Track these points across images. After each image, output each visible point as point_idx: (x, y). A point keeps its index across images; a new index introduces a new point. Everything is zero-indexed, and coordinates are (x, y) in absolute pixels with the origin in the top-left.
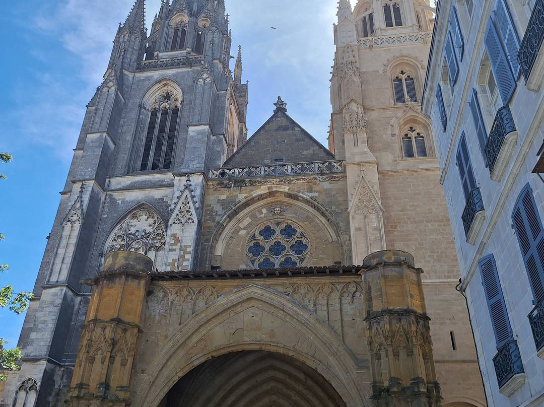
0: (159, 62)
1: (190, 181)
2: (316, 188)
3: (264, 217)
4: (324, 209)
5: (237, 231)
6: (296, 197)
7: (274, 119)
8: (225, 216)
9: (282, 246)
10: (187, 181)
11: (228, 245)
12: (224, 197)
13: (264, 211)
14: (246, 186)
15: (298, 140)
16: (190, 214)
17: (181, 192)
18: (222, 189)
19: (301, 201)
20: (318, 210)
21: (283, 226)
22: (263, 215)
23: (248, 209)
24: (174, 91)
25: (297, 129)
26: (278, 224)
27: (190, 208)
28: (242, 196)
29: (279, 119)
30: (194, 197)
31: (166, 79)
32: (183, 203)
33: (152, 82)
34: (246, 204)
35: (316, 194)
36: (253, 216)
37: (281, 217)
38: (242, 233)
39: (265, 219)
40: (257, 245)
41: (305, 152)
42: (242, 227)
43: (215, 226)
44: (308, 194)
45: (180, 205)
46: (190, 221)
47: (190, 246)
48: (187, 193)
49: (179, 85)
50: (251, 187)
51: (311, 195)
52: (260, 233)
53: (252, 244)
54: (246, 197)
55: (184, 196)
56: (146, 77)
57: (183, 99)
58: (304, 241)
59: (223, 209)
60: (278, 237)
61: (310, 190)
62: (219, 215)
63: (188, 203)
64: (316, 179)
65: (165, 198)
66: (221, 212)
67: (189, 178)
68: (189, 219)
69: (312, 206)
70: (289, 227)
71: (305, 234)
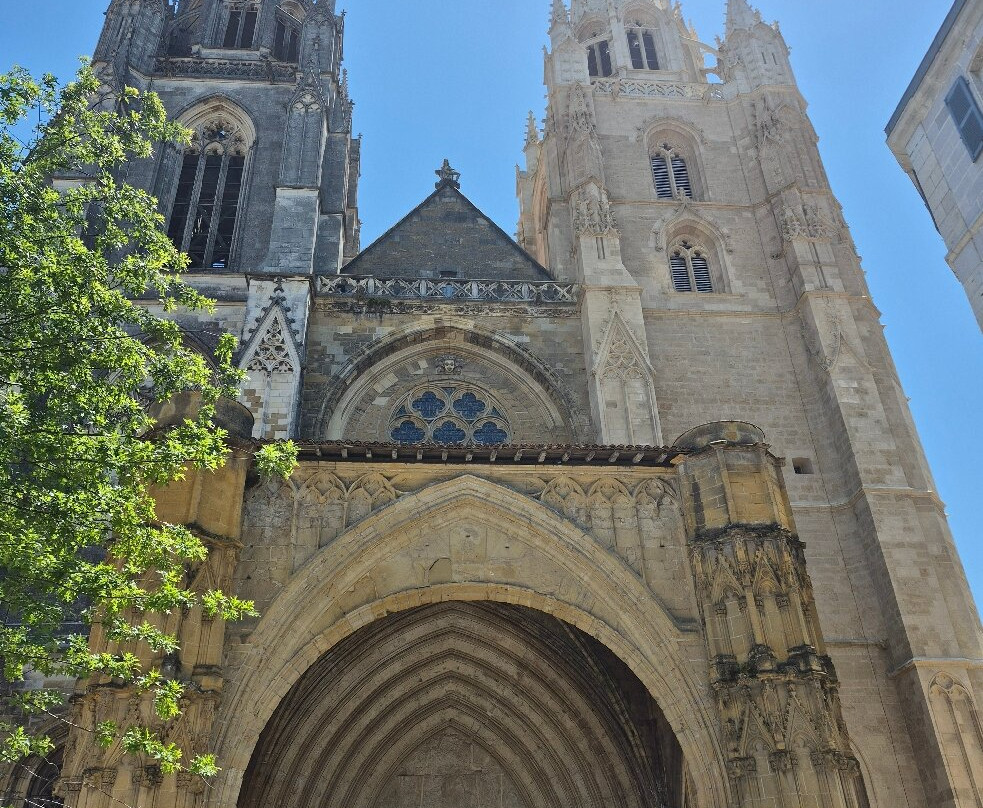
0: (204, 65)
1: (282, 290)
2: (526, 328)
3: (424, 375)
4: (541, 367)
5: (370, 398)
6: (485, 342)
7: (437, 199)
8: (351, 366)
9: (459, 430)
10: (276, 290)
11: (352, 420)
12: (347, 329)
13: (423, 364)
14: (392, 312)
15: (483, 242)
16: (283, 354)
17: (264, 309)
18: (344, 315)
19: (496, 350)
20: (529, 368)
21: (460, 395)
22: (420, 372)
23: (393, 358)
24: (235, 123)
25: (481, 221)
26: (448, 390)
27: (283, 342)
28: (383, 330)
29: (447, 200)
30: (293, 321)
31: (218, 98)
32: (268, 332)
33: (190, 98)
34: (391, 348)
35: (526, 339)
36: (401, 373)
37: (456, 377)
38: (381, 401)
39: (425, 379)
40: (409, 424)
41: (498, 264)
42: (380, 391)
43: (331, 384)
44: (513, 337)
45: (262, 334)
46: (284, 367)
47: (285, 416)
48: (276, 312)
49: (248, 111)
50: (401, 316)
51: (517, 339)
52: (415, 404)
53: (398, 424)
54: (392, 334)
55: (268, 324)
56: (177, 89)
57: (258, 138)
58: (499, 425)
59: (346, 352)
60: (449, 413)
61: (517, 331)
62: (338, 363)
63: (279, 333)
64: (526, 311)
65: (221, 323)
66: (341, 358)
67: (280, 285)
68: (281, 363)
69: (516, 361)
70: (470, 396)
71: (502, 412)
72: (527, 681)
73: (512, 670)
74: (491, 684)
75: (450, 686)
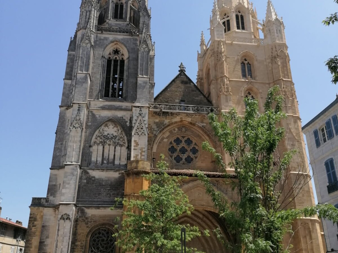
0: (111, 29)
1: (142, 111)
2: (205, 121)
3: (176, 133)
4: (209, 133)
5: (163, 139)
6: (194, 125)
7: (179, 76)
8: (159, 131)
9: (186, 149)
10: (140, 111)
11: (158, 146)
12: (157, 120)
13: (176, 129)
14: (169, 115)
15: (193, 91)
16: (143, 130)
17: (137, 117)
18: (156, 116)
19: (197, 127)
20: (206, 133)
21: (186, 138)
22: (176, 132)
23: (169, 128)
24: (121, 49)
25: (192, 84)
26: (183, 137)
27: (143, 127)
28: (167, 121)
29: (182, 76)
30: (145, 121)
31: (117, 41)
32: (139, 123)
33: (109, 41)
34: (169, 126)
35: (205, 124)
36: (171, 132)
37: (185, 133)
38: (165, 140)
39: (177, 134)
40: (173, 147)
41: (197, 98)
42: (165, 137)
43: (154, 137)
44: (201, 124)
45: (137, 124)
46: (143, 134)
47: (144, 148)
48: (140, 118)
49: (126, 47)
50: (171, 117)
51: (202, 124)
52: (174, 141)
53: (170, 147)
54: (169, 122)
55: (138, 121)
56: (104, 38)
57: (129, 56)
58: (197, 148)
59: (157, 127)
60: (183, 144)
61: (202, 122)
62: (155, 131)
63: (142, 124)
64: (205, 116)
65: (124, 117)
66: (156, 129)
67: (141, 109)
68: (142, 133)
69: (202, 130)
70: (189, 139)
71: (197, 144)
72: (205, 219)
73: (201, 216)
74: (196, 218)
75: (186, 218)
